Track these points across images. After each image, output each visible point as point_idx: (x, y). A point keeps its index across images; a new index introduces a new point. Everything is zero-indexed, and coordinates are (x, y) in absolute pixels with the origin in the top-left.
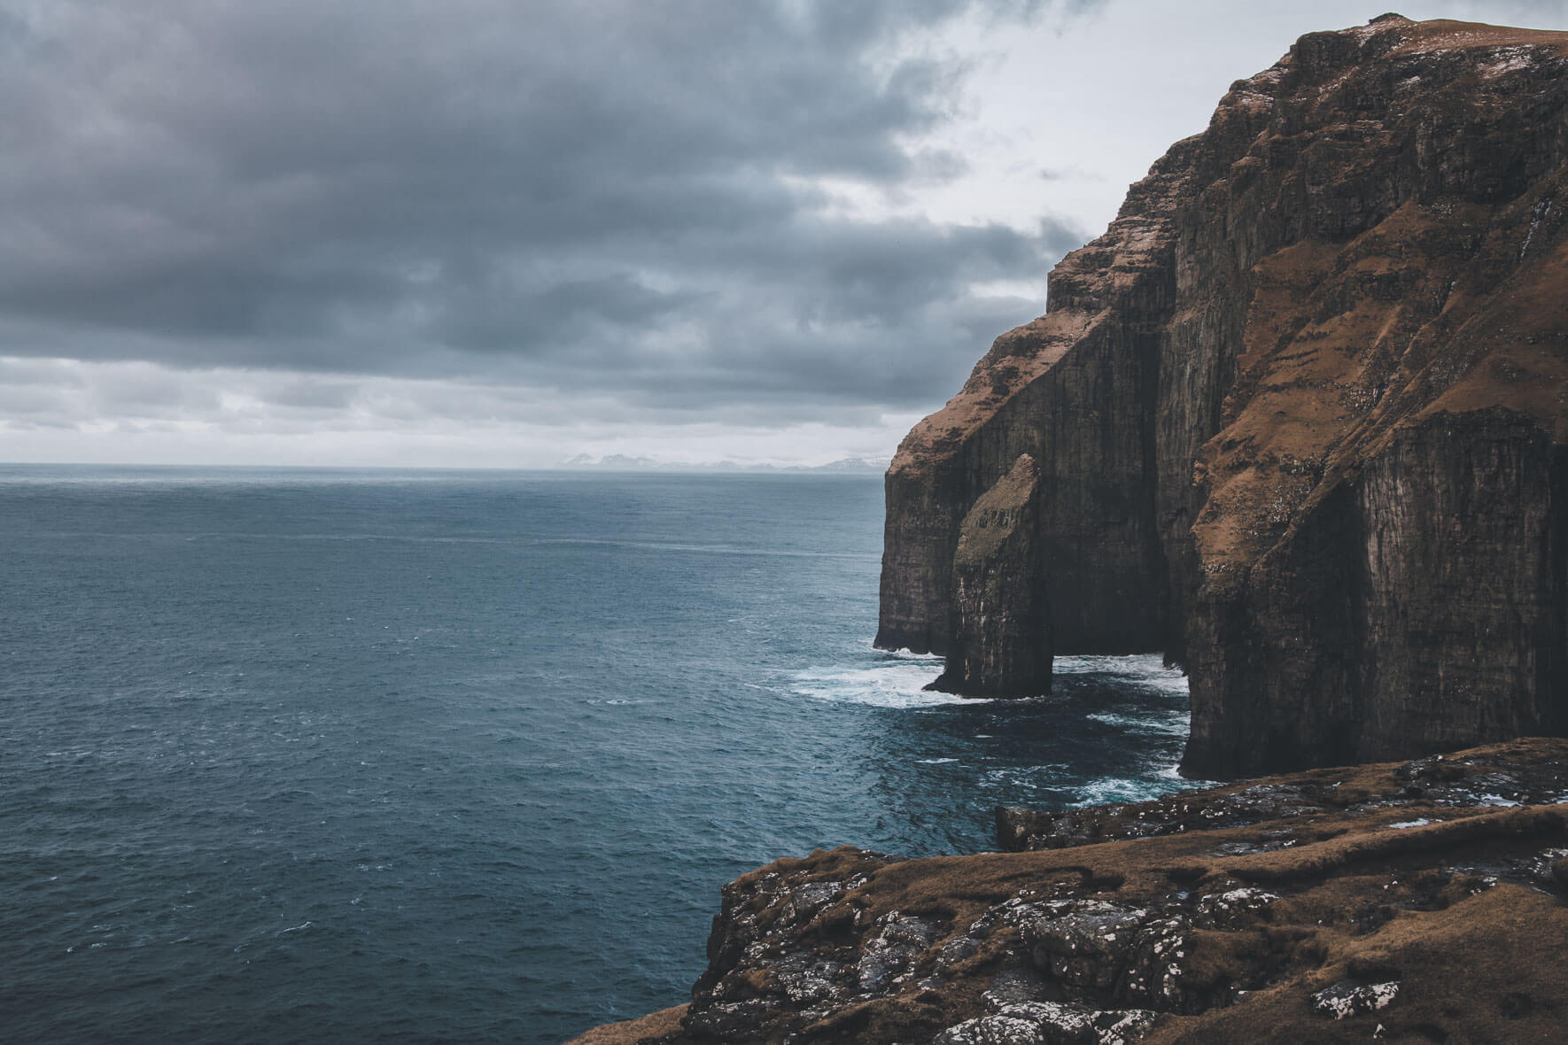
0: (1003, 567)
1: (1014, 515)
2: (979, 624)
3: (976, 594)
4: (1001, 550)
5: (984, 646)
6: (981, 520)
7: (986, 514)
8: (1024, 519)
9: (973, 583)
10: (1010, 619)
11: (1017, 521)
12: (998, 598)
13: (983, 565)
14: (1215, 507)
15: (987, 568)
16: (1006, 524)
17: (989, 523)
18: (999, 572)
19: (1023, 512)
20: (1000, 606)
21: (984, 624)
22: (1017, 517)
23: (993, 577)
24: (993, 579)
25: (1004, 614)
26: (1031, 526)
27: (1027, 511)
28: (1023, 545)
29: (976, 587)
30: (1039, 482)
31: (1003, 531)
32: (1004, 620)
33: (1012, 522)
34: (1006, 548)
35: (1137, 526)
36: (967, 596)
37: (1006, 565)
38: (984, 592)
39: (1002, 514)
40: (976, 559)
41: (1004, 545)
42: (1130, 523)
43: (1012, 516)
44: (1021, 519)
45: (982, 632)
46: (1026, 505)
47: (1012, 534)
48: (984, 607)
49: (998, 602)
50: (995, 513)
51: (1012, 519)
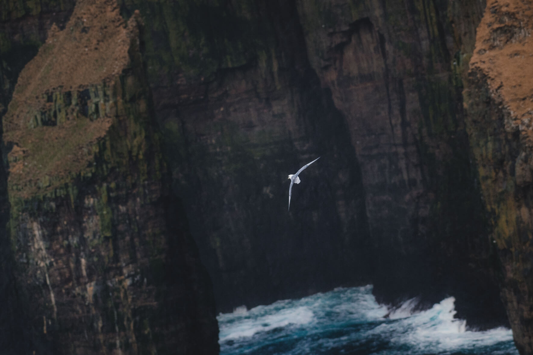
0: (109, 190)
1: (109, 93)
2: (84, 298)
3: (69, 246)
4: (99, 159)
5: (101, 337)
6: (43, 114)
7: (50, 99)
8: (128, 97)
9: (59, 229)
10: (138, 278)
11: (116, 103)
12: (111, 246)
13: (73, 193)
14: (506, 19)
15: (81, 196)
16: (97, 111)
17: (61, 117)
18: (104, 199)
19: (123, 84)
20: (116, 259)
21: (95, 296)
22: (115, 94)
23: (94, 211)
24: (95, 213)
25: (125, 271)
26: (142, 106)
27: (130, 81)
28: (135, 142)
29: (66, 234)
30: (139, 26)
31: (94, 125)
32: (128, 282)
33: (106, 107)
34: (108, 153)
35: (275, 68)
36: (54, 254)
37: (113, 185)
38: (83, 241)
39: (84, 96)
40: (57, 184)
41: (103, 148)
42: (263, 64)
43: (105, 95)
44: (123, 96)
45: (94, 311)
46: (126, 72)
47: (113, 127)
48: (88, 268)
49: (112, 253)
50: (69, 95)
51: (106, 101)
